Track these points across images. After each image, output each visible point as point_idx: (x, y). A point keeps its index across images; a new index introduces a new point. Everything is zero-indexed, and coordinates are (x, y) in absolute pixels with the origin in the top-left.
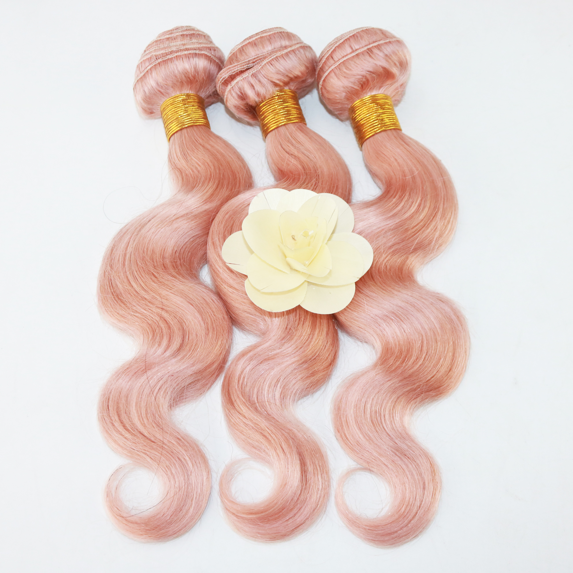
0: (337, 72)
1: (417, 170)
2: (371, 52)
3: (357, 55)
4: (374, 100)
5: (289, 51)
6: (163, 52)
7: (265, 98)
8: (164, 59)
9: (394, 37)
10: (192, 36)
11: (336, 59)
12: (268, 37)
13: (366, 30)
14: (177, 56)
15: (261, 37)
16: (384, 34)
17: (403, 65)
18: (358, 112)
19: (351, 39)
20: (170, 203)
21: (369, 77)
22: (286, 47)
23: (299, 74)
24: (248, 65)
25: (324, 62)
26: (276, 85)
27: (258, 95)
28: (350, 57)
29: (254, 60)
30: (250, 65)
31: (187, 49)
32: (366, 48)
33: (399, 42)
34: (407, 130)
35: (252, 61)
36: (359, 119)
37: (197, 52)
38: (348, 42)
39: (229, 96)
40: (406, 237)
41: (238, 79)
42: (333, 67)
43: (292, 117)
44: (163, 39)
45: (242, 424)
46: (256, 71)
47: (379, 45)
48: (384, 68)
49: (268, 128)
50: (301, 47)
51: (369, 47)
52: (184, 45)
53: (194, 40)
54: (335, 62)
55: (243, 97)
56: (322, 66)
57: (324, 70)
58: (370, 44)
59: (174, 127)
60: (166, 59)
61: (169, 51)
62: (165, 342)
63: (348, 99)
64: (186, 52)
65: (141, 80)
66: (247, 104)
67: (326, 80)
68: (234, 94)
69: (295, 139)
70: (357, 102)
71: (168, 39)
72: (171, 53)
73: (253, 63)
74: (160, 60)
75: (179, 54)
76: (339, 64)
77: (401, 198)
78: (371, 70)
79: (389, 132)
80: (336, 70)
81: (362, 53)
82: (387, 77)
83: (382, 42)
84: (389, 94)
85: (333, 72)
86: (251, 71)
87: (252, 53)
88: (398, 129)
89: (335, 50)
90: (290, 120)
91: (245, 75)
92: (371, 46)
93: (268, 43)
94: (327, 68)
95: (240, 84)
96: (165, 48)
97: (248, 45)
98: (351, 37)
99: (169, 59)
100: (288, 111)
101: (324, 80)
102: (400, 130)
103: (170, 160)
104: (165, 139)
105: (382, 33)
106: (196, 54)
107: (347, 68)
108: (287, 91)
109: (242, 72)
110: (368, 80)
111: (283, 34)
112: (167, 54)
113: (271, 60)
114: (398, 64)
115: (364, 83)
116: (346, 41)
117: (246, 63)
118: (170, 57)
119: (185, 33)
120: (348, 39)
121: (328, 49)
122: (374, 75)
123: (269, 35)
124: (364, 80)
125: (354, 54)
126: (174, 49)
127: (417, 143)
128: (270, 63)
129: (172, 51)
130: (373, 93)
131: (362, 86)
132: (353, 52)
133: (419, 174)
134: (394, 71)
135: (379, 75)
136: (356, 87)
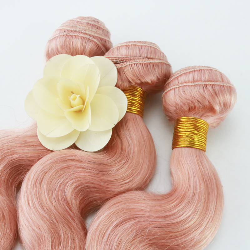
0: (176, 91)
3: (195, 85)
4: (195, 122)
5: (150, 62)
6: (70, 29)
8: (67, 34)
9: (228, 83)
11: (180, 81)
12: (140, 47)
13: (211, 70)
14: (76, 35)
15: (135, 45)
17: (226, 106)
18: (180, 126)
19: (196, 72)
21: (196, 104)
23: (149, 81)
24: (117, 61)
25: (172, 80)
28: (190, 85)
29: (123, 59)
30: (119, 61)
32: (203, 83)
35: (120, 59)
36: (179, 130)
37: (91, 38)
38: (193, 73)
40: (167, 237)
42: (175, 87)
43: (134, 108)
44: (75, 21)
46: (121, 68)
47: (214, 84)
51: (206, 83)
52: (85, 30)
53: (93, 30)
54: (179, 84)
56: (170, 82)
57: (169, 85)
58: (208, 81)
60: (69, 34)
61: (74, 30)
64: (84, 35)
67: (167, 93)
70: (183, 118)
71: (78, 22)
73: (121, 60)
74: (65, 34)
76: (180, 87)
78: (200, 100)
80: (176, 89)
81: (199, 86)
82: (210, 110)
83: (217, 83)
84: (208, 121)
85: (174, 90)
87: (124, 53)
88: (203, 151)
89: (182, 75)
92: (208, 83)
94: (172, 85)
96: (73, 27)
97: (124, 47)
98: (197, 70)
99: (70, 35)
101: (166, 93)
105: (221, 77)
106: (89, 39)
107: (184, 91)
108: (139, 89)
110: (195, 107)
111: (152, 49)
112: (72, 31)
113: (133, 64)
114: (222, 104)
115: (192, 108)
116: (192, 72)
117: (116, 59)
118: (72, 34)
119: (90, 22)
121: (179, 72)
122: (201, 106)
123: (141, 46)
124: (192, 105)
125: (193, 84)
126: (78, 30)
129: (76, 31)
131: (189, 109)
132: (193, 82)
133: (200, 192)
134: (217, 108)
135: (205, 108)
136: (185, 108)
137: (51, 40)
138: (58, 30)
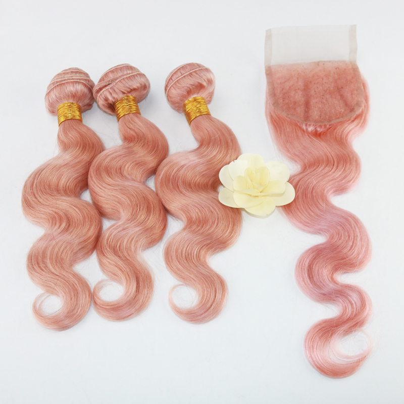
0: (174, 86)
1: (218, 133)
2: (192, 74)
3: (184, 76)
4: (195, 100)
5: (131, 75)
6: (60, 80)
7: (117, 100)
8: (60, 83)
9: (204, 67)
10: (76, 72)
15: (116, 68)
16: (199, 65)
17: (210, 82)
18: (187, 107)
20: (58, 158)
21: (191, 87)
22: (129, 74)
24: (109, 82)
25: (168, 82)
26: (124, 93)
27: (114, 98)
28: (181, 78)
31: (73, 79)
32: (188, 73)
33: (207, 70)
34: (214, 115)
35: (111, 81)
36: (187, 110)
37: (78, 81)
39: (99, 99)
41: (104, 90)
44: (62, 73)
45: (107, 263)
46: (113, 86)
47: (195, 71)
48: (199, 83)
49: (119, 116)
50: (138, 74)
52: (72, 77)
53: (77, 75)
54: (173, 81)
55: (106, 99)
59: (62, 119)
62: (58, 225)
63: (181, 101)
64: (72, 80)
65: (48, 94)
66: (108, 103)
68: (102, 98)
69: (133, 121)
70: (186, 102)
71: (64, 73)
72: (65, 80)
74: (58, 84)
75: (68, 81)
76: (175, 82)
77: (208, 148)
78: (192, 83)
79: (203, 116)
81: (187, 75)
82: (201, 88)
83: (197, 69)
84: (203, 97)
85: (172, 87)
86: (111, 86)
87: (111, 76)
88: (208, 114)
89: (173, 75)
90: (131, 111)
91: (107, 88)
92: (191, 71)
93: (120, 71)
94: (169, 85)
95: (105, 93)
96: (62, 78)
100: (130, 107)
102: (210, 115)
103: (58, 136)
104: (57, 125)
107: (179, 84)
108: (131, 97)
109: (106, 86)
110: (190, 89)
111: (128, 67)
112: (62, 81)
114: (206, 80)
115: (189, 91)
116: (178, 70)
118: (63, 82)
120: (180, 69)
122: (194, 87)
124: (189, 89)
125: (182, 76)
126: (66, 78)
127: (218, 120)
128: (120, 81)
130: (195, 96)
131: (188, 93)
132: (182, 75)
133: (219, 136)
134: (205, 84)
135: (197, 87)
136: (185, 93)
137: (48, 93)
138: (51, 84)
